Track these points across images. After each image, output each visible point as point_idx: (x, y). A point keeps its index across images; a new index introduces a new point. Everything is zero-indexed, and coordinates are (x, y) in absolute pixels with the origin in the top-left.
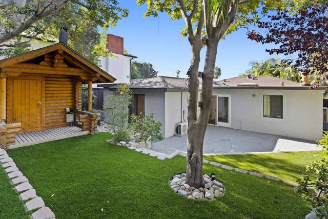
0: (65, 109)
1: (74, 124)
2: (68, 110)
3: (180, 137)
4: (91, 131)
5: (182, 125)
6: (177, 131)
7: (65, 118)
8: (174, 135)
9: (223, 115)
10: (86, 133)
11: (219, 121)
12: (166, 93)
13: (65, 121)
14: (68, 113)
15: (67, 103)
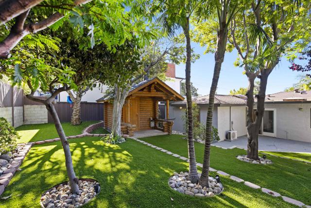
0: (150, 118)
1: (155, 128)
2: (152, 119)
3: (230, 141)
4: (169, 132)
5: (232, 132)
6: (227, 138)
7: (150, 124)
8: (225, 140)
9: (268, 127)
10: (166, 133)
11: (264, 131)
12: (218, 107)
13: (150, 126)
14: (152, 121)
15: (150, 114)
